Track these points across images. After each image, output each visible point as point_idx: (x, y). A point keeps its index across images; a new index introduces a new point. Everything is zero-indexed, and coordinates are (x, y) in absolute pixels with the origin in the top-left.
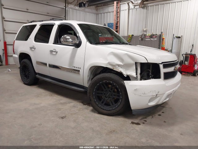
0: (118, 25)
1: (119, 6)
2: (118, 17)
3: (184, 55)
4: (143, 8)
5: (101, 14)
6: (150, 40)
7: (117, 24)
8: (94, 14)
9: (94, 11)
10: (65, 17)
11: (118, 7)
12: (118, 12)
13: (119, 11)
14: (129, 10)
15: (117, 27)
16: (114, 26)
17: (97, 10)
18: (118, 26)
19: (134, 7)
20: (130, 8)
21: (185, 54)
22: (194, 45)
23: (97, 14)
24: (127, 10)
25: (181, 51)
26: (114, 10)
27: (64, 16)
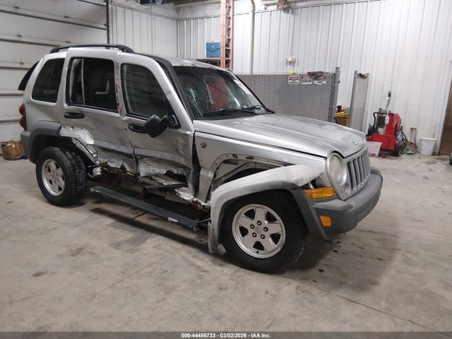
0: (231, 48)
1: (231, 5)
2: (229, 29)
3: (376, 115)
4: (286, 10)
5: (188, 19)
6: (311, 83)
7: (227, 45)
8: (172, 19)
9: (172, 13)
10: (108, 27)
11: (230, 7)
12: (229, 18)
13: (231, 15)
14: (254, 13)
15: (228, 53)
16: (222, 49)
17: (178, 10)
18: (229, 50)
19: (265, 9)
20: (257, 10)
21: (378, 111)
22: (392, 94)
23: (178, 21)
24: (251, 14)
25: (366, 105)
26: (222, 13)
27: (105, 25)
